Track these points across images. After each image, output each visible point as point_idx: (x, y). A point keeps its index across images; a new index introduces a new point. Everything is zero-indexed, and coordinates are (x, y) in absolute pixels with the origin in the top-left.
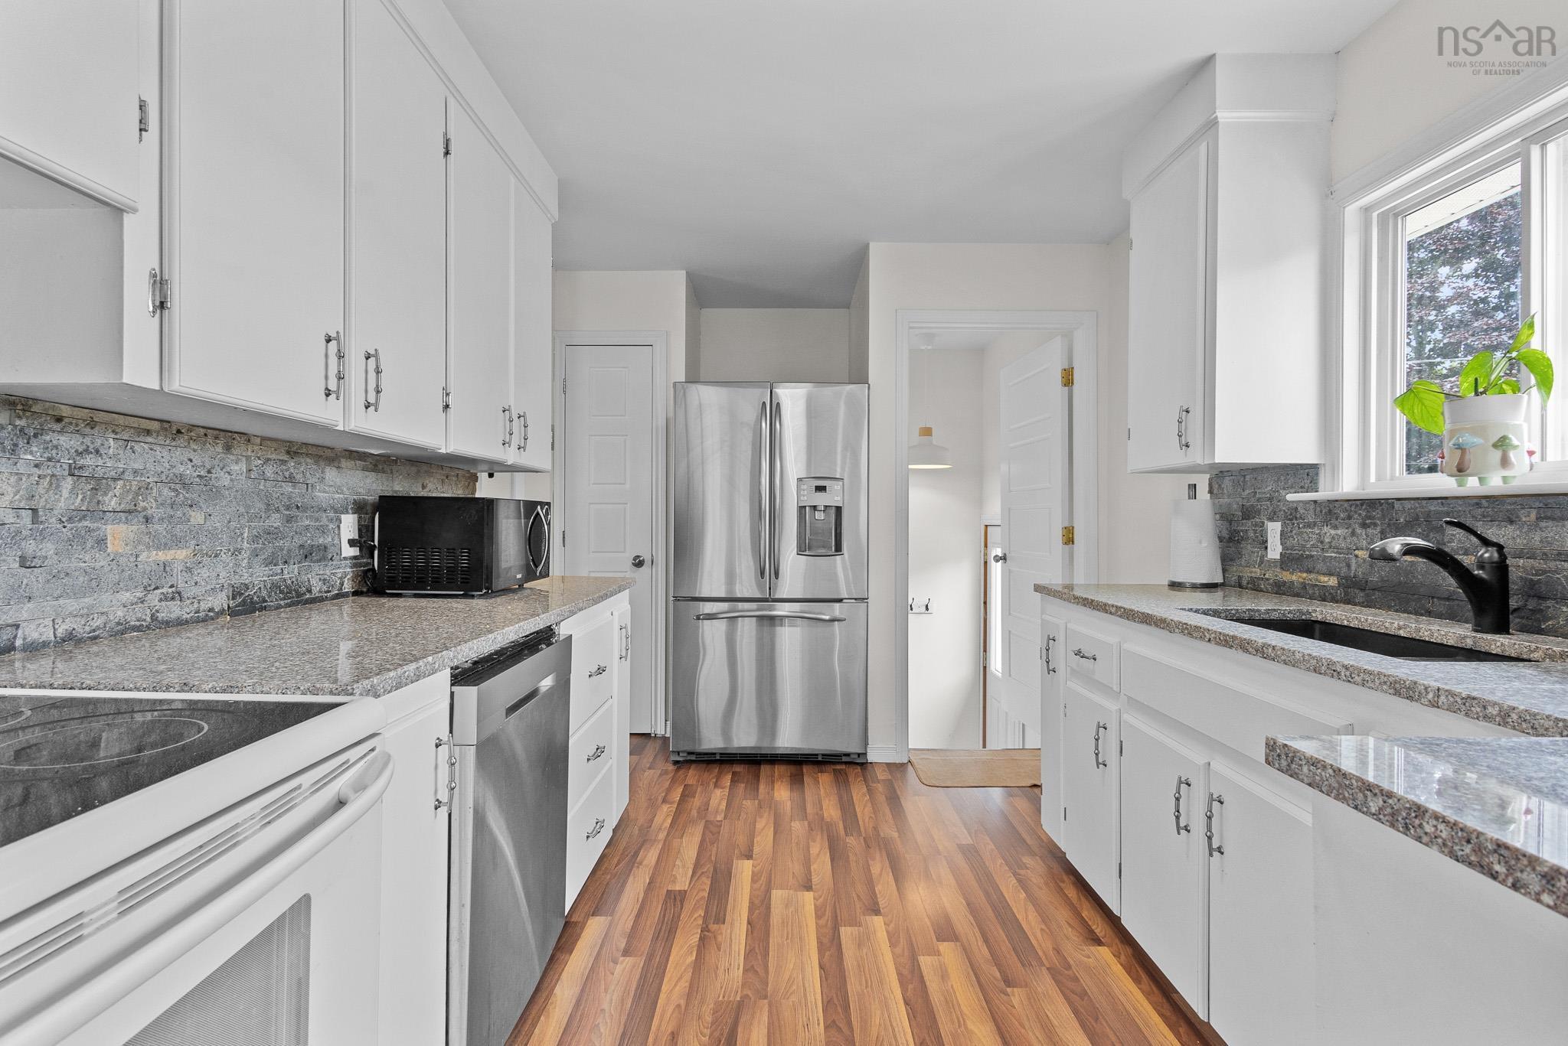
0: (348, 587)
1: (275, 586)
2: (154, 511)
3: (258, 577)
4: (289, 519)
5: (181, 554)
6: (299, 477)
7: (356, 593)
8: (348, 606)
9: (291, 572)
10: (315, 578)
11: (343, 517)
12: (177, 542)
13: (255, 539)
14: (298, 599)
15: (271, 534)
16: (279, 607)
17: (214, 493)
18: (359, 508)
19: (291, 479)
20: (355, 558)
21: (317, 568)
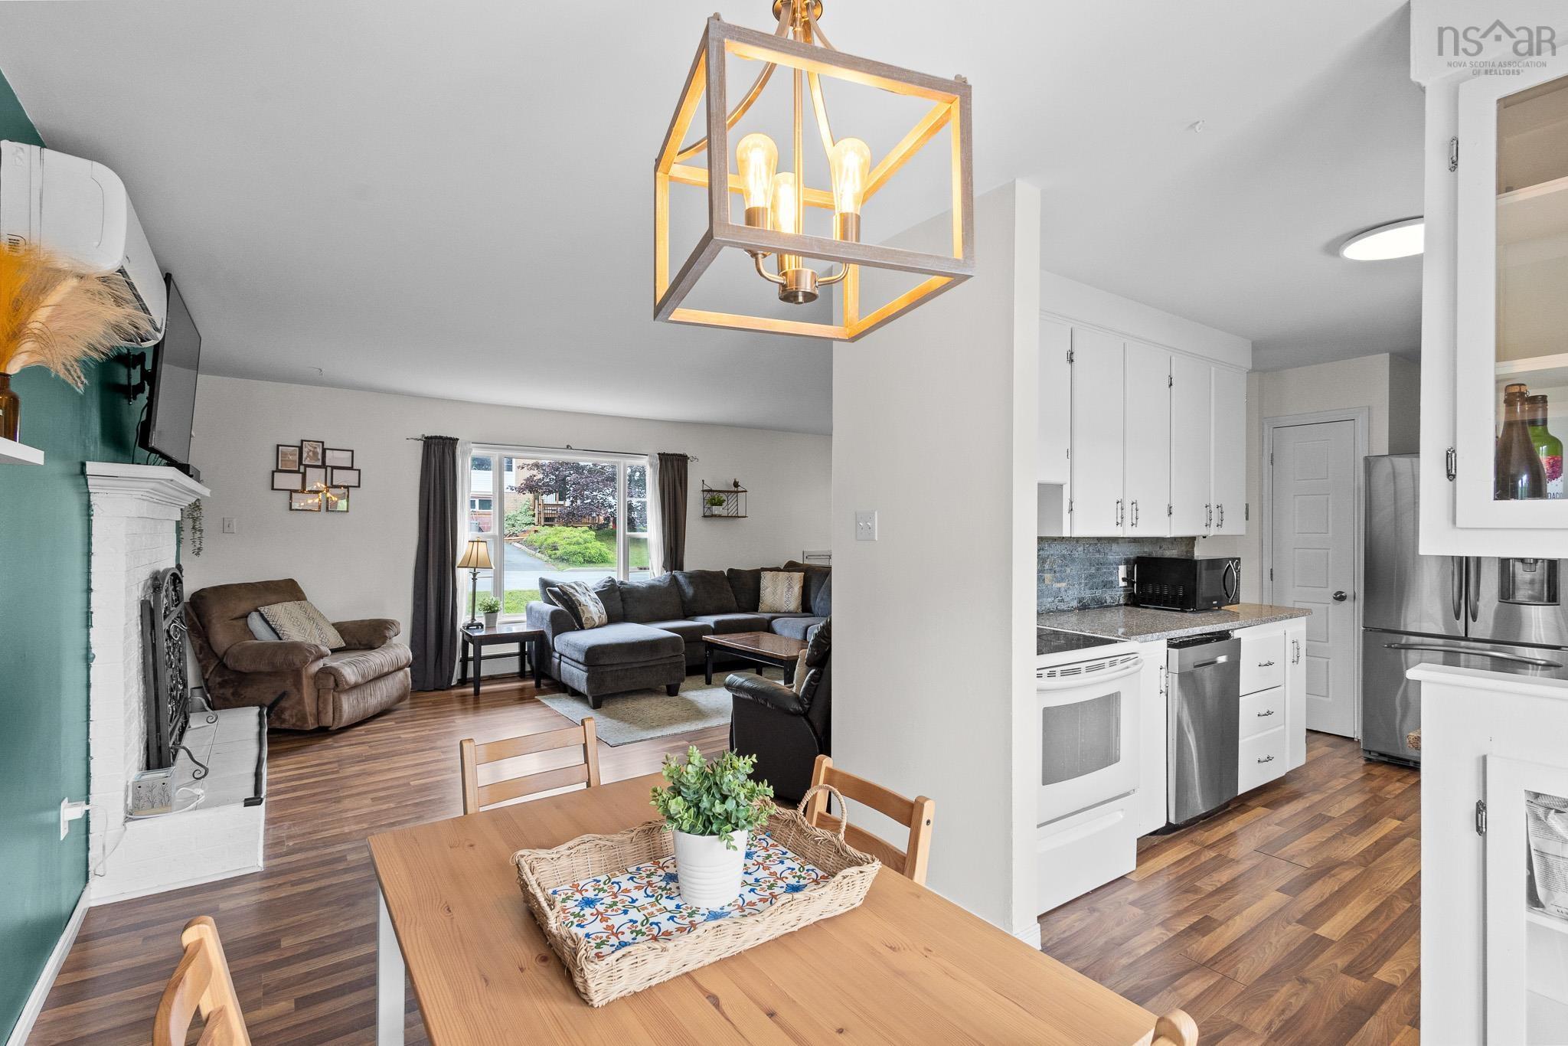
0: (1122, 602)
1: (1093, 599)
2: (1057, 569)
3: (1087, 594)
4: (1098, 569)
5: (1063, 585)
6: (1102, 550)
7: (1126, 605)
8: (1122, 610)
9: (1098, 593)
10: (1108, 596)
11: (1120, 567)
12: (1061, 580)
13: (1086, 578)
14: (1102, 605)
15: (1092, 576)
16: (1094, 608)
17: (1073, 560)
18: (1127, 562)
19: (1099, 551)
20: (1125, 587)
21: (1109, 592)
